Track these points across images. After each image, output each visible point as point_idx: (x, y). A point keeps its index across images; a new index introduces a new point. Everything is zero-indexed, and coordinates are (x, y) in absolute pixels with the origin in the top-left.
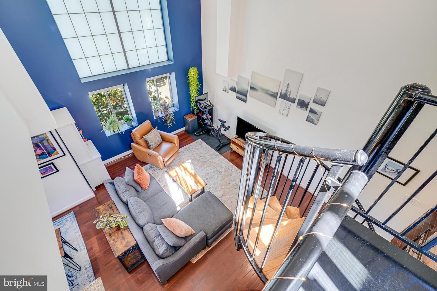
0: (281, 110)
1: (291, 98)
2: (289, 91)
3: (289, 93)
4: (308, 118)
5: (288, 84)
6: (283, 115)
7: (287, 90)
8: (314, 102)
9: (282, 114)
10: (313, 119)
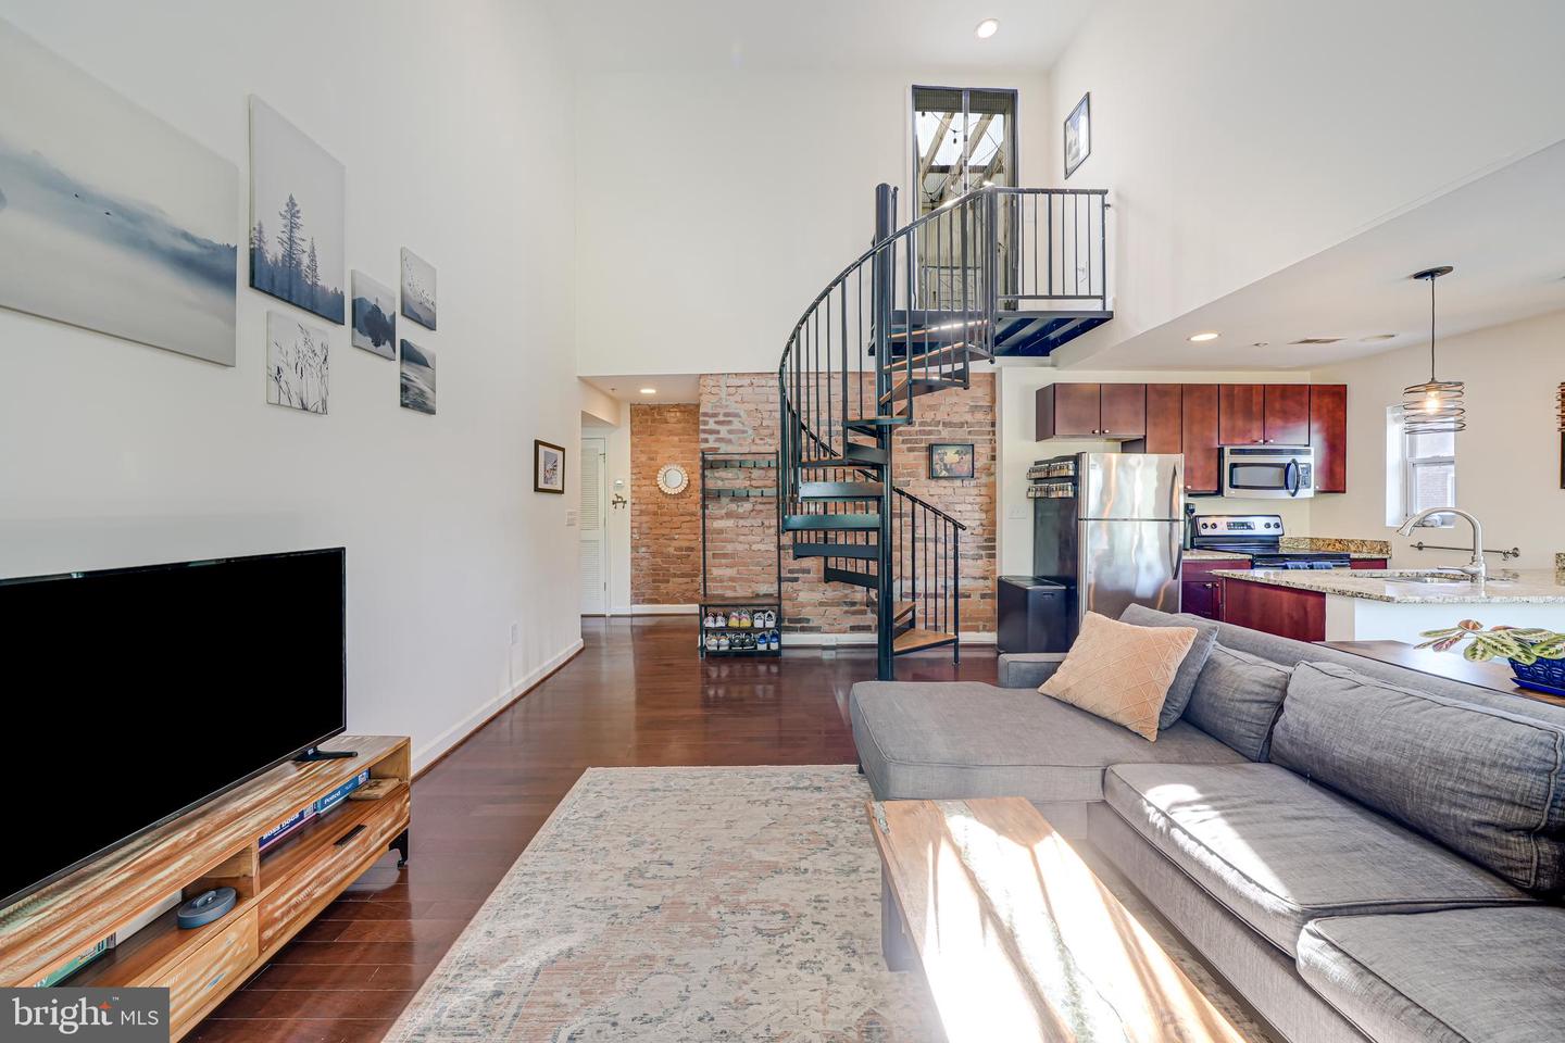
0: (289, 375)
1: (324, 290)
2: (307, 249)
3: (305, 260)
4: (404, 389)
5: (291, 198)
6: (305, 409)
7: (291, 239)
8: (409, 313)
9: (296, 403)
10: (422, 393)
